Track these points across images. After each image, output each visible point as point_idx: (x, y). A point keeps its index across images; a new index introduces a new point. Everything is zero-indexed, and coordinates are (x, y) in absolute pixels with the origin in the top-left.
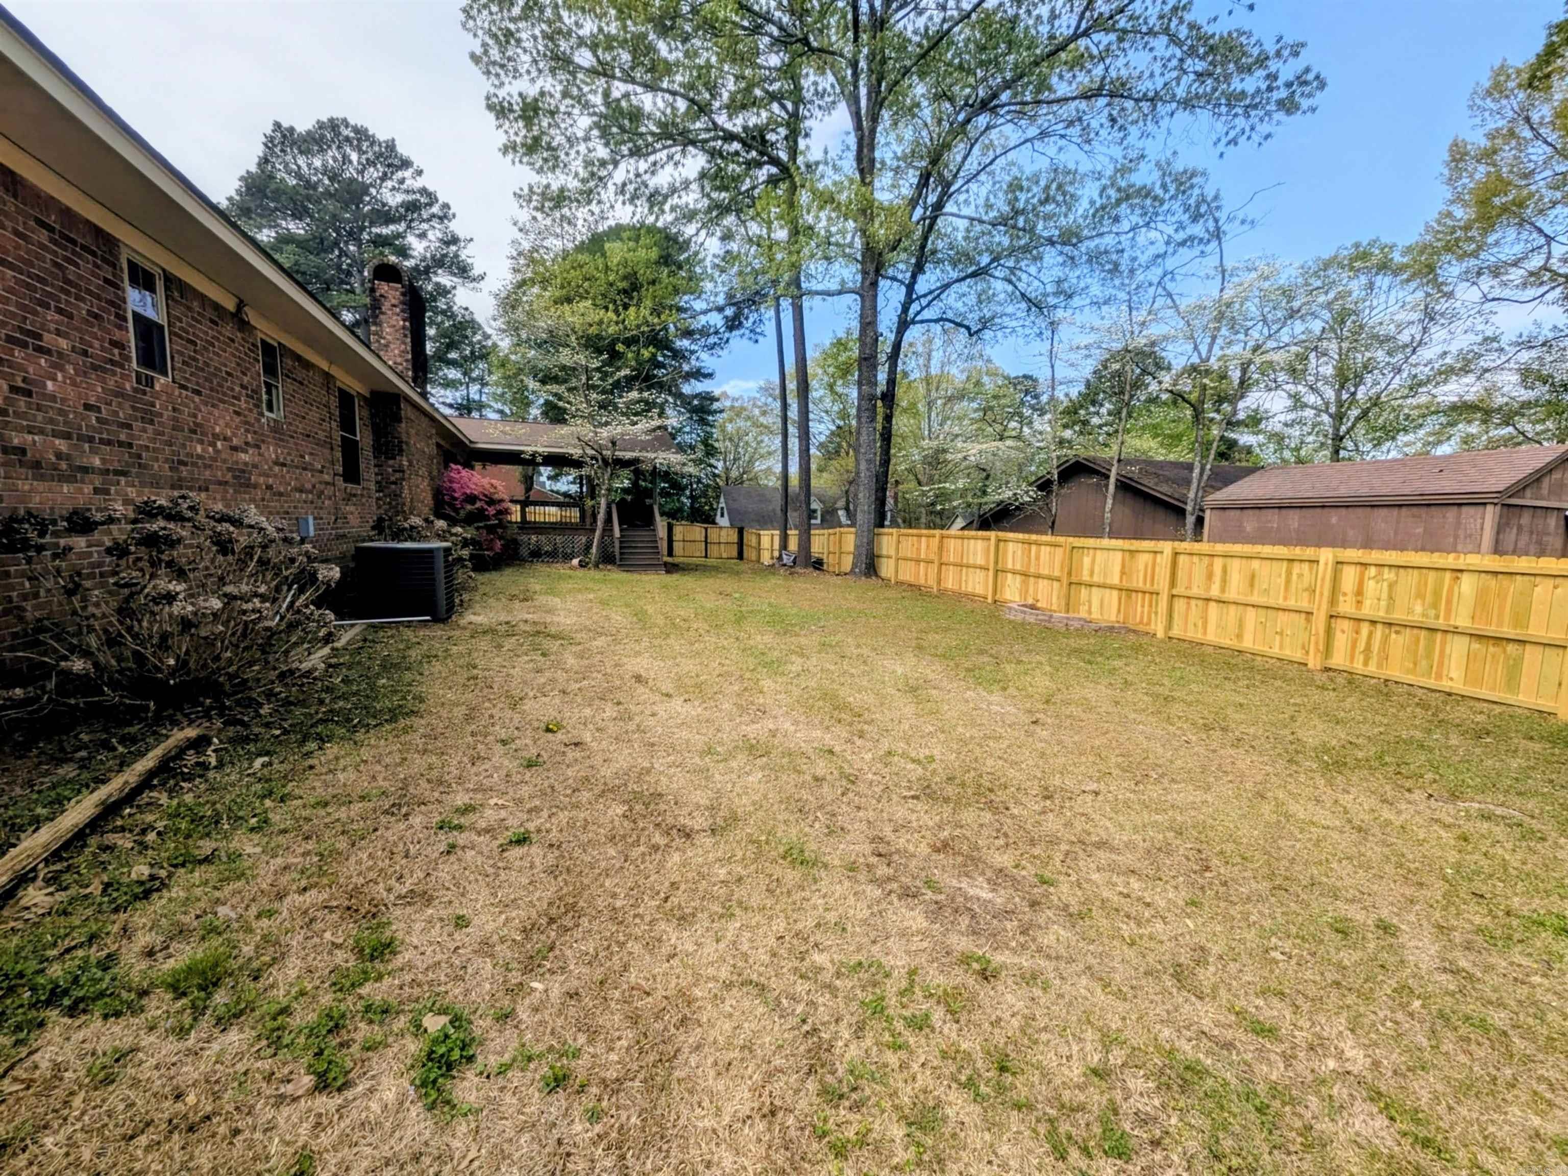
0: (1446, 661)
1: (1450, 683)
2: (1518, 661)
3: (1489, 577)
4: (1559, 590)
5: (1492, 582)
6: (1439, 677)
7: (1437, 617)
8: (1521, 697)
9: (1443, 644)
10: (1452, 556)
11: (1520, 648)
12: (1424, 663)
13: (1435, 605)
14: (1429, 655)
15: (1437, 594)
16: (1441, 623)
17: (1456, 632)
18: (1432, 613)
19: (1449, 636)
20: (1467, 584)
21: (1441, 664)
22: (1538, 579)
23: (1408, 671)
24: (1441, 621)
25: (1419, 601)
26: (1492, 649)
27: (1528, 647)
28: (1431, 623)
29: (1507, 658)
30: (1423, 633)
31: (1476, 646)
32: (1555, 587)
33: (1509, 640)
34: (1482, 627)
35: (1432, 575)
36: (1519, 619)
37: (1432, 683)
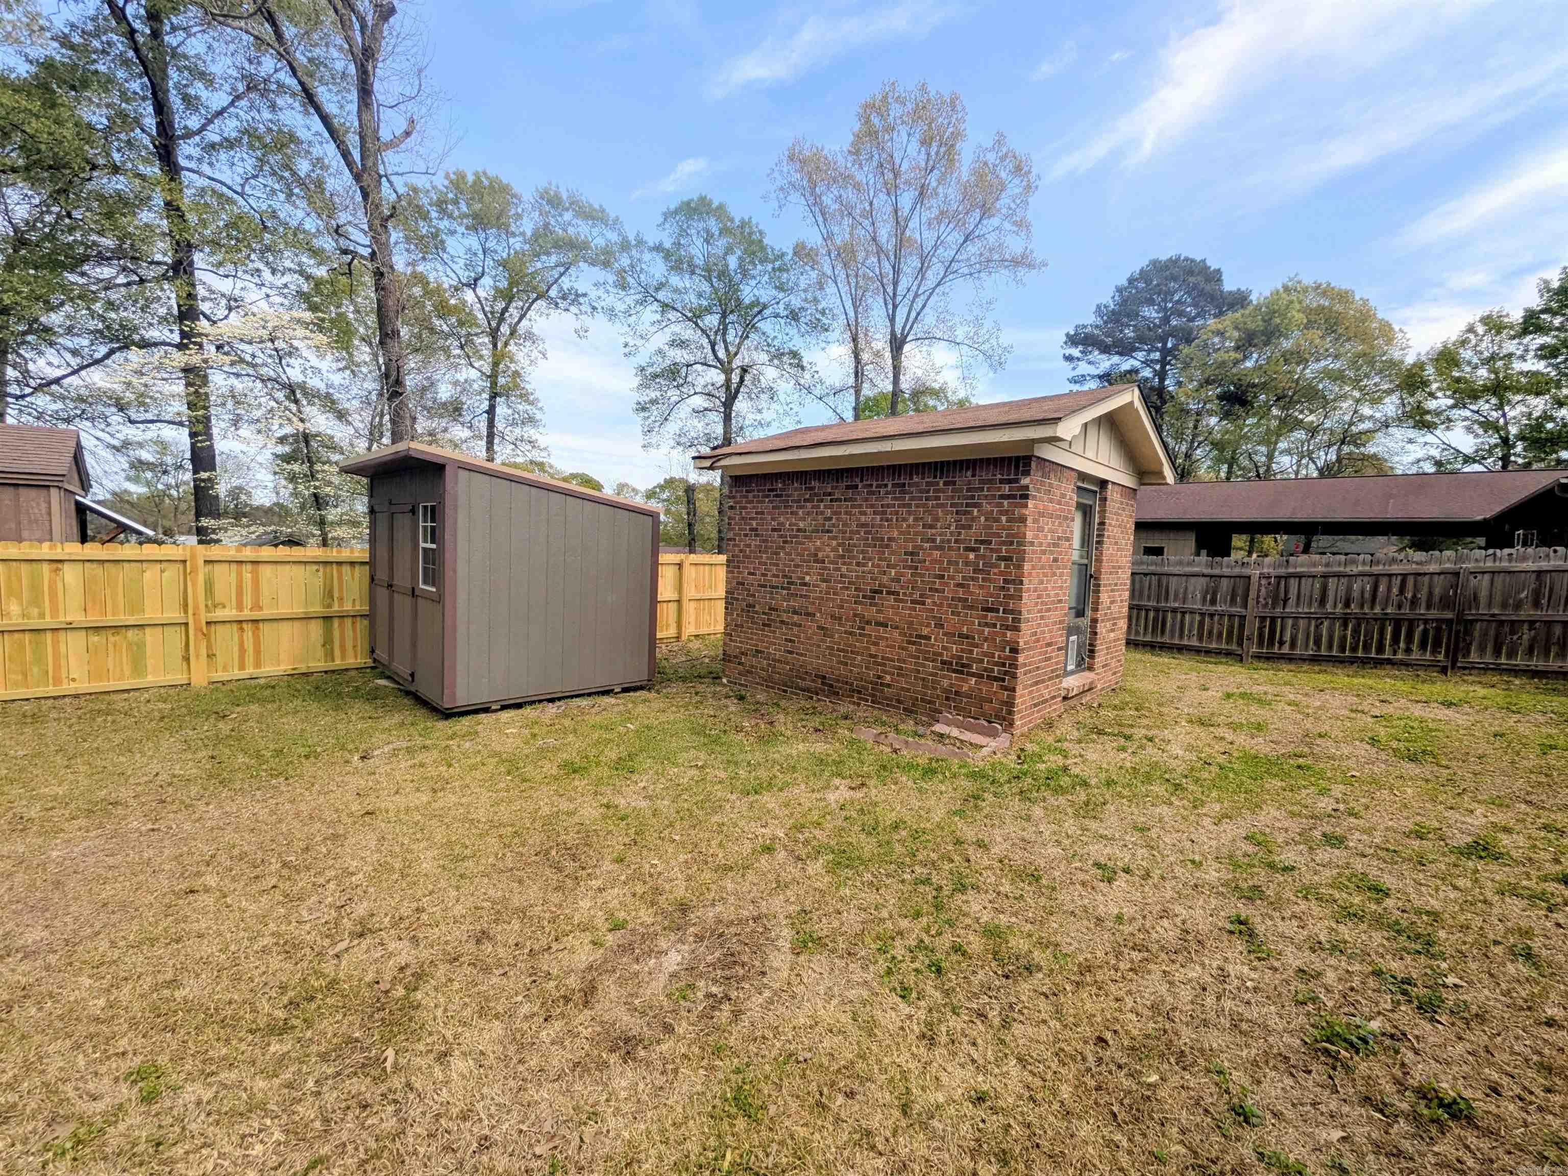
0: (63, 662)
1: (73, 685)
2: (141, 645)
3: (95, 565)
4: (165, 574)
5: (97, 570)
6: (57, 681)
7: (42, 615)
8: (150, 678)
9: (56, 644)
10: (46, 545)
11: (141, 633)
12: (35, 670)
13: (36, 600)
14: (40, 659)
15: (35, 588)
16: (48, 621)
17: (70, 628)
18: (35, 611)
19: (62, 635)
20: (70, 574)
21: (57, 667)
22: (145, 565)
23: (16, 684)
24: (48, 619)
25: (14, 601)
26: (112, 639)
27: (148, 630)
28: (35, 623)
29: (130, 645)
30: (27, 636)
31: (95, 639)
32: (162, 571)
33: (127, 627)
34: (94, 619)
35: (24, 568)
36: (136, 606)
37: (52, 690)
